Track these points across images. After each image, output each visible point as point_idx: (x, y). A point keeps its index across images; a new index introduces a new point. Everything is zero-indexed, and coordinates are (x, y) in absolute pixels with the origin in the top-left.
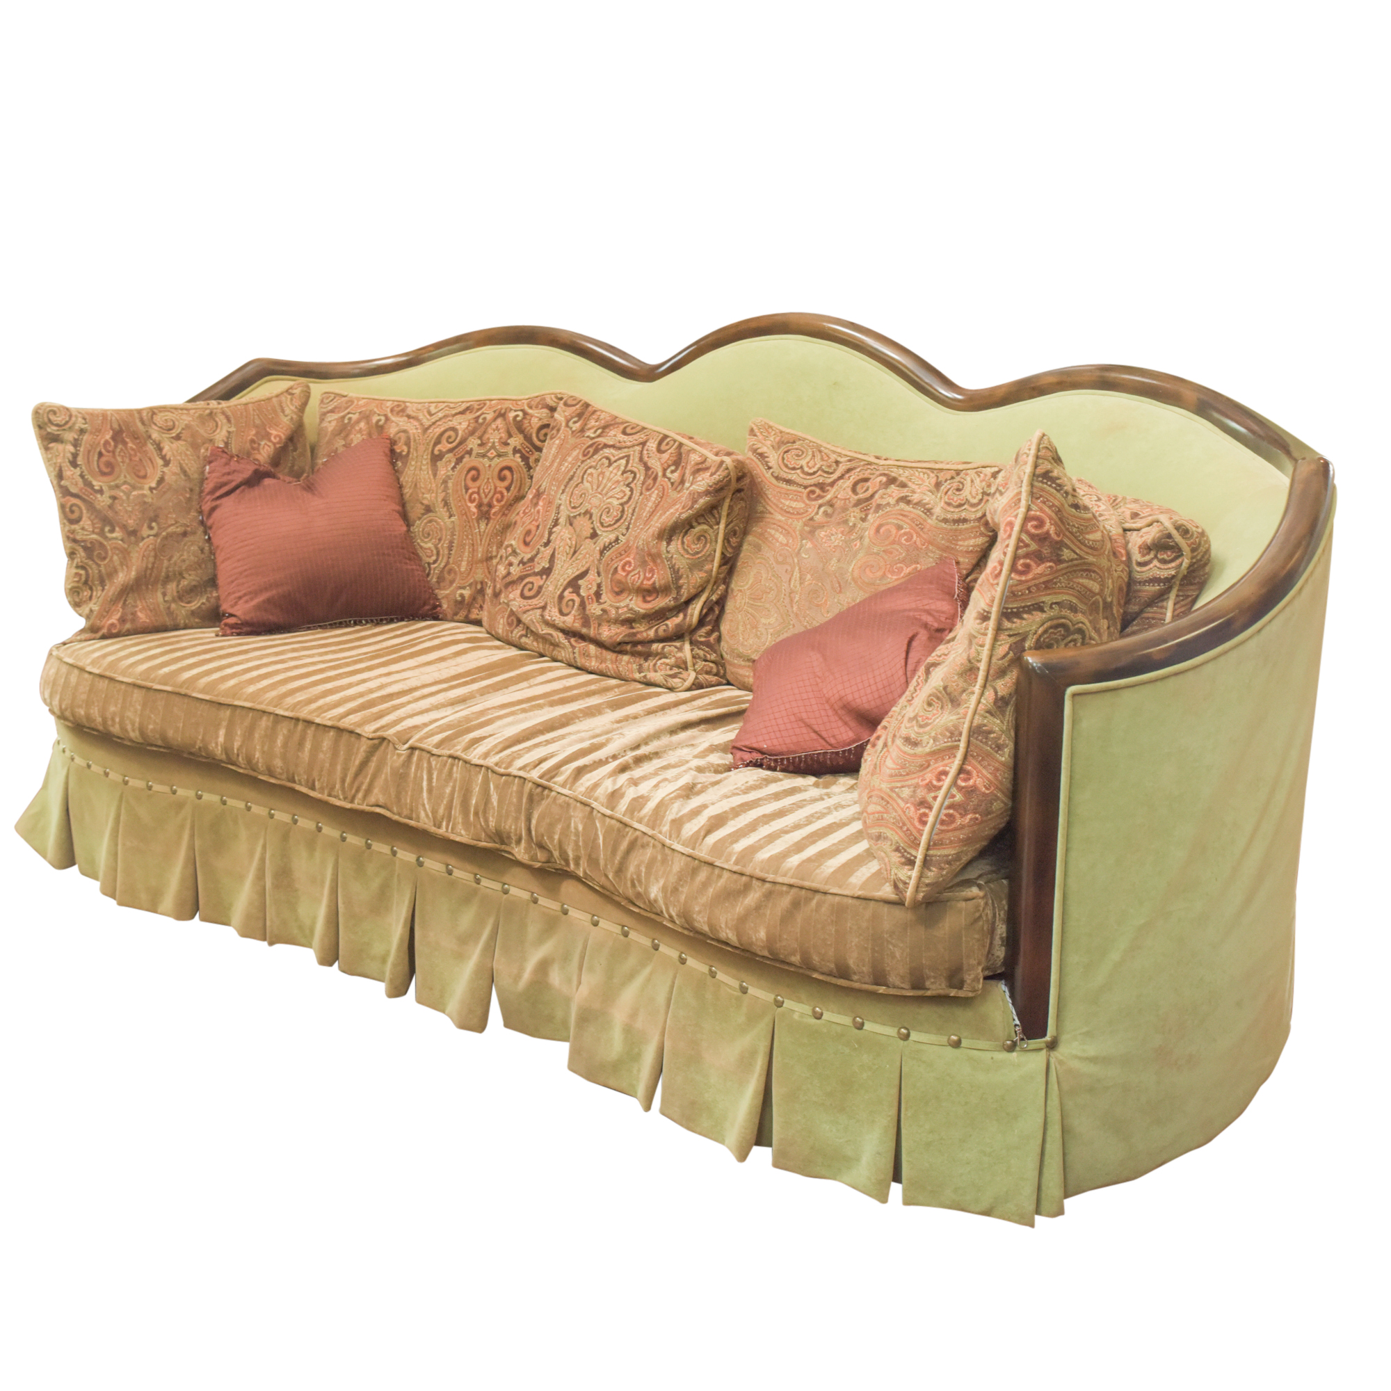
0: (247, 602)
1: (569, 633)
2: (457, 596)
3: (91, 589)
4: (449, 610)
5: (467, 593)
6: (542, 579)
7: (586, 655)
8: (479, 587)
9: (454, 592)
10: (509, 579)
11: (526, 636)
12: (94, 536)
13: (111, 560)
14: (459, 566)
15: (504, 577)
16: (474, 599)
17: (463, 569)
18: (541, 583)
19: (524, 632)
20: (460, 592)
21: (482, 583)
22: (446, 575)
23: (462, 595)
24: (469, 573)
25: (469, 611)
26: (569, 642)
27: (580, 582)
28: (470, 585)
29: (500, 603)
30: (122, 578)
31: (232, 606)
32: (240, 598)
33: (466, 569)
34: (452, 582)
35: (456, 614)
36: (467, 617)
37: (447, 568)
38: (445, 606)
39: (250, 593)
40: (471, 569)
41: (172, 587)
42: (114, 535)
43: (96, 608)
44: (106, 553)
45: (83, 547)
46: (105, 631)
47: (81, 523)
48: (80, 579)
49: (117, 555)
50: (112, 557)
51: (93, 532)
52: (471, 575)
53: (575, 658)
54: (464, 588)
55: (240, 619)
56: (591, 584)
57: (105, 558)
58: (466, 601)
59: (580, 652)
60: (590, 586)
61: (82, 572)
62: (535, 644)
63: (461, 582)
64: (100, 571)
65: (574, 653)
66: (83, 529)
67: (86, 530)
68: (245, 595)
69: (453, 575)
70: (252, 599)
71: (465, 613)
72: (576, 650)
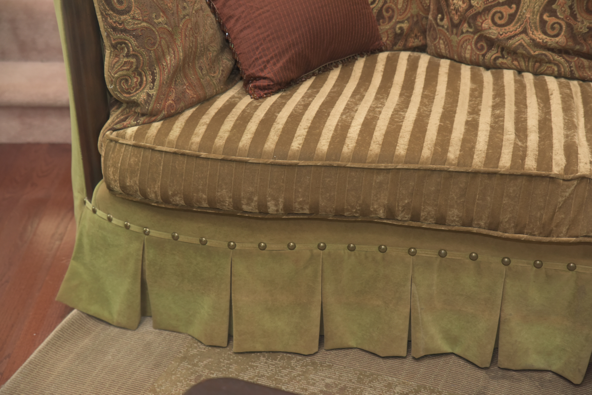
0: (275, 64)
1: (561, 51)
2: (397, 29)
3: (140, 75)
4: (388, 42)
5: (405, 26)
6: (511, 8)
7: (581, 67)
8: (415, 19)
9: (394, 28)
10: (472, 12)
11: (503, 57)
12: (144, 24)
13: (160, 45)
14: (396, 5)
15: (467, 10)
16: (411, 29)
17: (400, 6)
18: (512, 11)
19: (499, 54)
20: (398, 26)
21: (417, 16)
22: (385, 13)
23: (401, 28)
24: (406, 9)
25: (406, 41)
26: (564, 58)
27: (554, 6)
28: (407, 19)
29: (462, 33)
30: (170, 61)
31: (262, 70)
32: (268, 62)
33: (403, 6)
34: (391, 18)
35: (395, 44)
36: (405, 45)
37: (385, 7)
38: (384, 39)
39: (276, 55)
40: (407, 6)
41: (204, 61)
42: (160, 20)
43: (153, 92)
44: (155, 39)
45: (134, 36)
46: (164, 113)
47: (132, 13)
48: (131, 67)
49: (164, 39)
50: (160, 42)
51: (144, 21)
52: (408, 10)
53: (571, 71)
54: (402, 22)
55: (272, 81)
56: (563, 7)
57: (154, 44)
58: (405, 33)
59: (576, 66)
60: (563, 9)
61: (134, 60)
62: (516, 63)
63: (399, 17)
64: (150, 56)
65: (571, 67)
66: (134, 18)
67: (137, 19)
68: (272, 58)
69: (391, 12)
70: (278, 61)
71: (403, 43)
72: (573, 64)
